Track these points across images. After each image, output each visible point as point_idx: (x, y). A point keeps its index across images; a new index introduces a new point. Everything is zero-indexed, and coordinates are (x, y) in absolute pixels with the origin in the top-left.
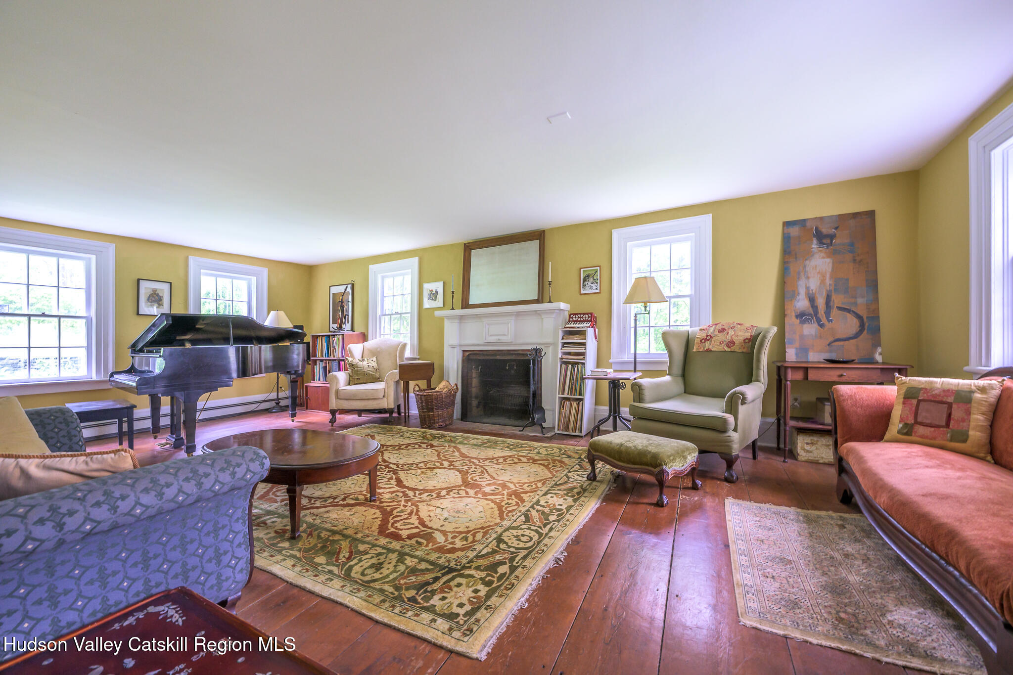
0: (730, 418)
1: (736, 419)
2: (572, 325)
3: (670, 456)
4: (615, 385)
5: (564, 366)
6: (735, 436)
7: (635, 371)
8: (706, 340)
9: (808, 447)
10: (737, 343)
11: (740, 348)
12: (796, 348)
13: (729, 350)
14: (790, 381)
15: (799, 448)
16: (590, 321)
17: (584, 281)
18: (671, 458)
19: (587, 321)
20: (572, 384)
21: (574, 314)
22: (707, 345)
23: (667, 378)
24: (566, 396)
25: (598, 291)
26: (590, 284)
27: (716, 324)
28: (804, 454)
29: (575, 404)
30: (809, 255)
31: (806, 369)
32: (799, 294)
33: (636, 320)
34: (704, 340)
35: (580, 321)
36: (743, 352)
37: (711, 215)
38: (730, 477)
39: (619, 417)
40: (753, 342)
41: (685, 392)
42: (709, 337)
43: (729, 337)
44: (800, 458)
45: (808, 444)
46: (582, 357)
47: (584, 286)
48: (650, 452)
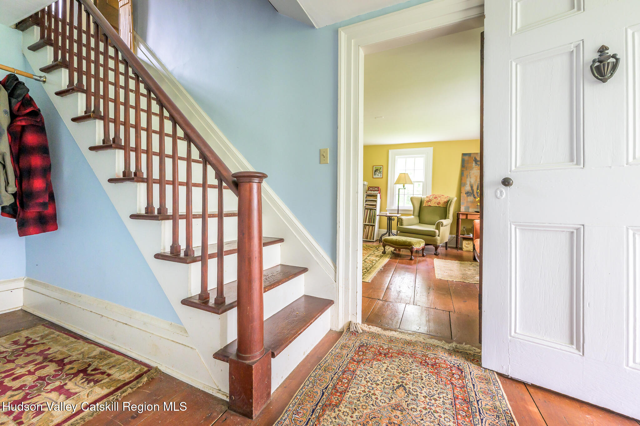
0: (437, 231)
1: (439, 232)
2: (370, 192)
3: (415, 243)
4: (390, 219)
5: (366, 210)
6: (438, 238)
7: (398, 214)
8: (429, 201)
9: (467, 245)
10: (441, 203)
11: (442, 206)
12: (465, 207)
13: (438, 206)
14: (461, 219)
15: (463, 246)
16: (378, 191)
17: (375, 172)
18: (416, 243)
19: (377, 190)
20: (370, 219)
21: (371, 187)
22: (429, 204)
23: (412, 217)
24: (367, 223)
25: (381, 177)
26: (378, 173)
27: (433, 195)
28: (465, 248)
29: (371, 227)
30: (471, 168)
31: (467, 214)
32: (467, 184)
33: (399, 191)
34: (428, 202)
35: (373, 190)
36: (443, 207)
37: (433, 147)
38: (436, 253)
39: (391, 233)
40: (447, 203)
41: (419, 223)
42: (430, 200)
43: (438, 201)
44: (464, 250)
45: (467, 244)
46: (375, 207)
47: (375, 174)
48: (408, 241)
